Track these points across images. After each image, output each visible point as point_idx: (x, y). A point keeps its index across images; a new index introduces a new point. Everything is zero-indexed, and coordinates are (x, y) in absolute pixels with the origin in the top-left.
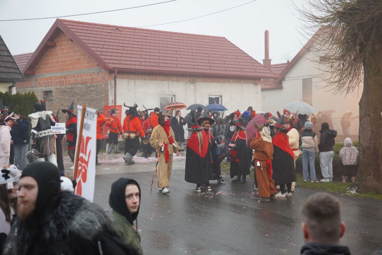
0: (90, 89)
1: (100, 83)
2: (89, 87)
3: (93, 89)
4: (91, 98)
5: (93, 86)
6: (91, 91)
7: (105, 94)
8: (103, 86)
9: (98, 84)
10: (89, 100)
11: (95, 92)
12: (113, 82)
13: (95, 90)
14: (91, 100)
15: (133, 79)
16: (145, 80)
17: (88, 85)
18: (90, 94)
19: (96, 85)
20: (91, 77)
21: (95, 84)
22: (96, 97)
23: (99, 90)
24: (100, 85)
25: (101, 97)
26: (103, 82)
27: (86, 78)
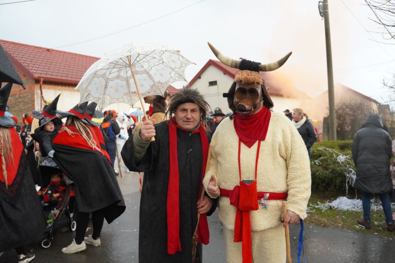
0: (18, 100)
1: (27, 94)
2: (17, 99)
3: (20, 100)
4: (19, 109)
5: (22, 98)
6: (19, 102)
7: (31, 104)
8: (30, 96)
9: (25, 95)
10: (17, 112)
11: (22, 103)
12: (39, 92)
13: (23, 101)
14: (19, 111)
15: (60, 90)
16: (71, 91)
17: (17, 97)
18: (18, 105)
19: (24, 96)
20: (19, 89)
21: (22, 96)
22: (24, 107)
23: (26, 101)
24: (27, 95)
25: (28, 108)
26: (30, 93)
27: (15, 91)
